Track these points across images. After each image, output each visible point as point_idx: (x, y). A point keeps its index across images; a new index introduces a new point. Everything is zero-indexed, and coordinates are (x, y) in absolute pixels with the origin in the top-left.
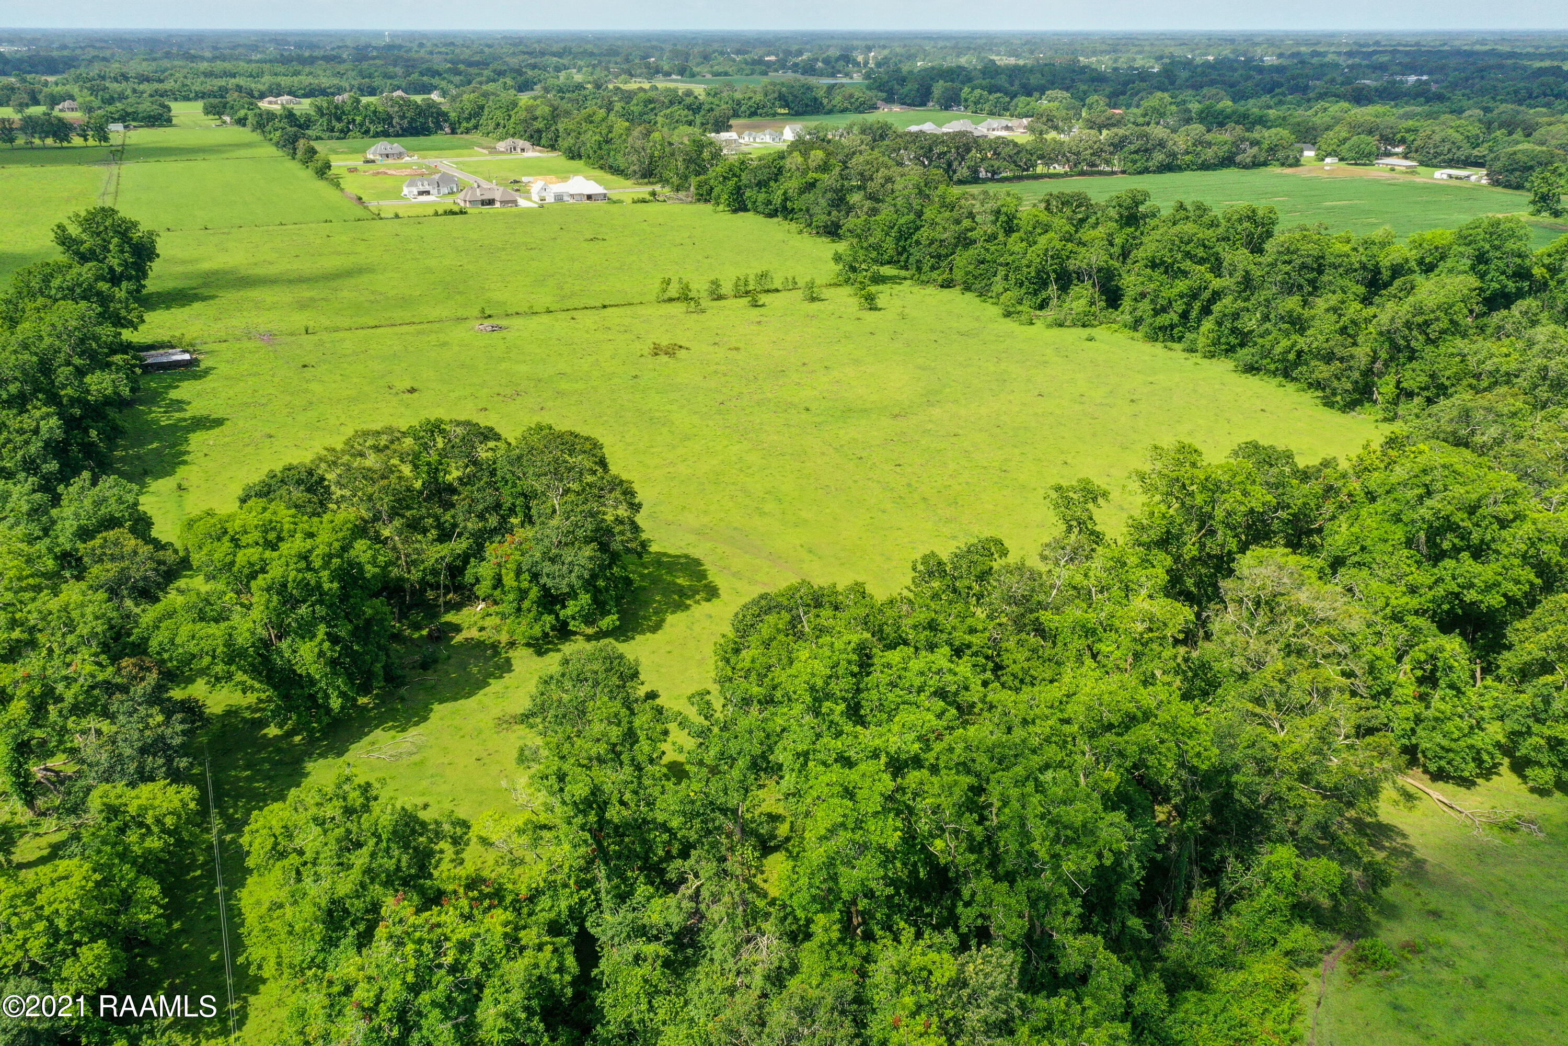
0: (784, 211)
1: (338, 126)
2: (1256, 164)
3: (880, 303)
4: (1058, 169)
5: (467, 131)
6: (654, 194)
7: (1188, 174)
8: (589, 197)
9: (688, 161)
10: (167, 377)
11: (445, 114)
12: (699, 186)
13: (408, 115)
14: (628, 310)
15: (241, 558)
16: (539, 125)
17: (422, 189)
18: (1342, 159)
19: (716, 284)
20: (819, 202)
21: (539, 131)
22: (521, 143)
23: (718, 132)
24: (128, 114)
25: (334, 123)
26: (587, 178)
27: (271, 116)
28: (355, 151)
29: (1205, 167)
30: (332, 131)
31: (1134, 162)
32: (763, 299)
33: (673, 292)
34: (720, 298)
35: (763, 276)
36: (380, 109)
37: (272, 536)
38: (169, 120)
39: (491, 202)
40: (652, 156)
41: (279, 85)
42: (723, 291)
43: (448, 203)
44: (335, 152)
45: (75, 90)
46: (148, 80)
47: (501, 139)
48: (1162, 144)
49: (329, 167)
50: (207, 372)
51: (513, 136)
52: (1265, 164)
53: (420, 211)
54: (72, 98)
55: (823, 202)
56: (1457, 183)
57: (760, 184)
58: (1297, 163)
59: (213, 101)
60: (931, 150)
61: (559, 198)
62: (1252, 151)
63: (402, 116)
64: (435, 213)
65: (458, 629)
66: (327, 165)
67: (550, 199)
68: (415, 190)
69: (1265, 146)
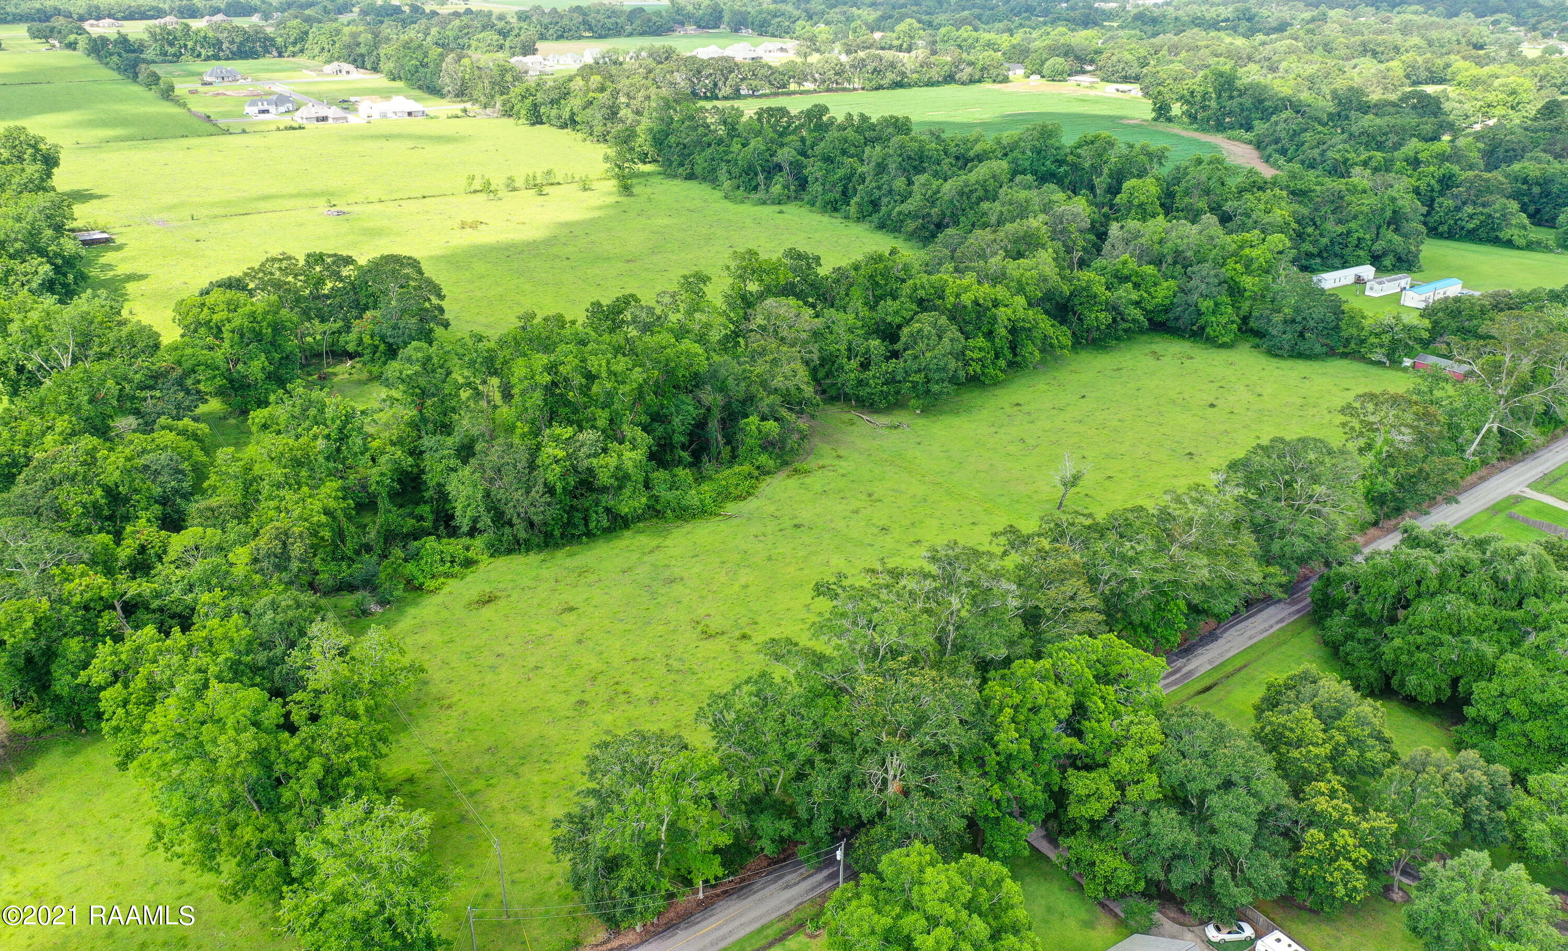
0: (571, 123)
1: (171, 50)
2: (972, 81)
3: (635, 191)
4: (809, 86)
5: (294, 55)
6: (465, 111)
7: (915, 89)
8: (410, 114)
9: (493, 84)
10: (96, 249)
11: (272, 40)
12: (504, 105)
13: (237, 40)
14: (443, 199)
15: (216, 318)
16: (363, 50)
17: (261, 107)
18: (1043, 77)
19: (511, 179)
20: (596, 116)
21: (362, 56)
22: (346, 66)
23: (525, 55)
25: (167, 48)
26: (408, 97)
27: (102, 41)
28: (191, 74)
29: (930, 84)
30: (166, 55)
31: (870, 80)
32: (546, 190)
33: (477, 185)
34: (514, 189)
35: (549, 173)
36: (210, 34)
39: (325, 119)
40: (463, 79)
41: (97, 8)
42: (517, 185)
43: (287, 121)
44: (175, 75)
47: (329, 62)
48: (892, 65)
49: (173, 90)
50: (122, 245)
51: (338, 59)
52: (979, 81)
53: (264, 128)
55: (599, 116)
56: (1120, 95)
57: (552, 102)
58: (1006, 80)
59: (37, 25)
60: (699, 72)
61: (384, 116)
62: (969, 70)
63: (232, 42)
64: (278, 129)
65: (335, 375)
66: (171, 88)
67: (376, 116)
68: (255, 109)
69: (979, 66)
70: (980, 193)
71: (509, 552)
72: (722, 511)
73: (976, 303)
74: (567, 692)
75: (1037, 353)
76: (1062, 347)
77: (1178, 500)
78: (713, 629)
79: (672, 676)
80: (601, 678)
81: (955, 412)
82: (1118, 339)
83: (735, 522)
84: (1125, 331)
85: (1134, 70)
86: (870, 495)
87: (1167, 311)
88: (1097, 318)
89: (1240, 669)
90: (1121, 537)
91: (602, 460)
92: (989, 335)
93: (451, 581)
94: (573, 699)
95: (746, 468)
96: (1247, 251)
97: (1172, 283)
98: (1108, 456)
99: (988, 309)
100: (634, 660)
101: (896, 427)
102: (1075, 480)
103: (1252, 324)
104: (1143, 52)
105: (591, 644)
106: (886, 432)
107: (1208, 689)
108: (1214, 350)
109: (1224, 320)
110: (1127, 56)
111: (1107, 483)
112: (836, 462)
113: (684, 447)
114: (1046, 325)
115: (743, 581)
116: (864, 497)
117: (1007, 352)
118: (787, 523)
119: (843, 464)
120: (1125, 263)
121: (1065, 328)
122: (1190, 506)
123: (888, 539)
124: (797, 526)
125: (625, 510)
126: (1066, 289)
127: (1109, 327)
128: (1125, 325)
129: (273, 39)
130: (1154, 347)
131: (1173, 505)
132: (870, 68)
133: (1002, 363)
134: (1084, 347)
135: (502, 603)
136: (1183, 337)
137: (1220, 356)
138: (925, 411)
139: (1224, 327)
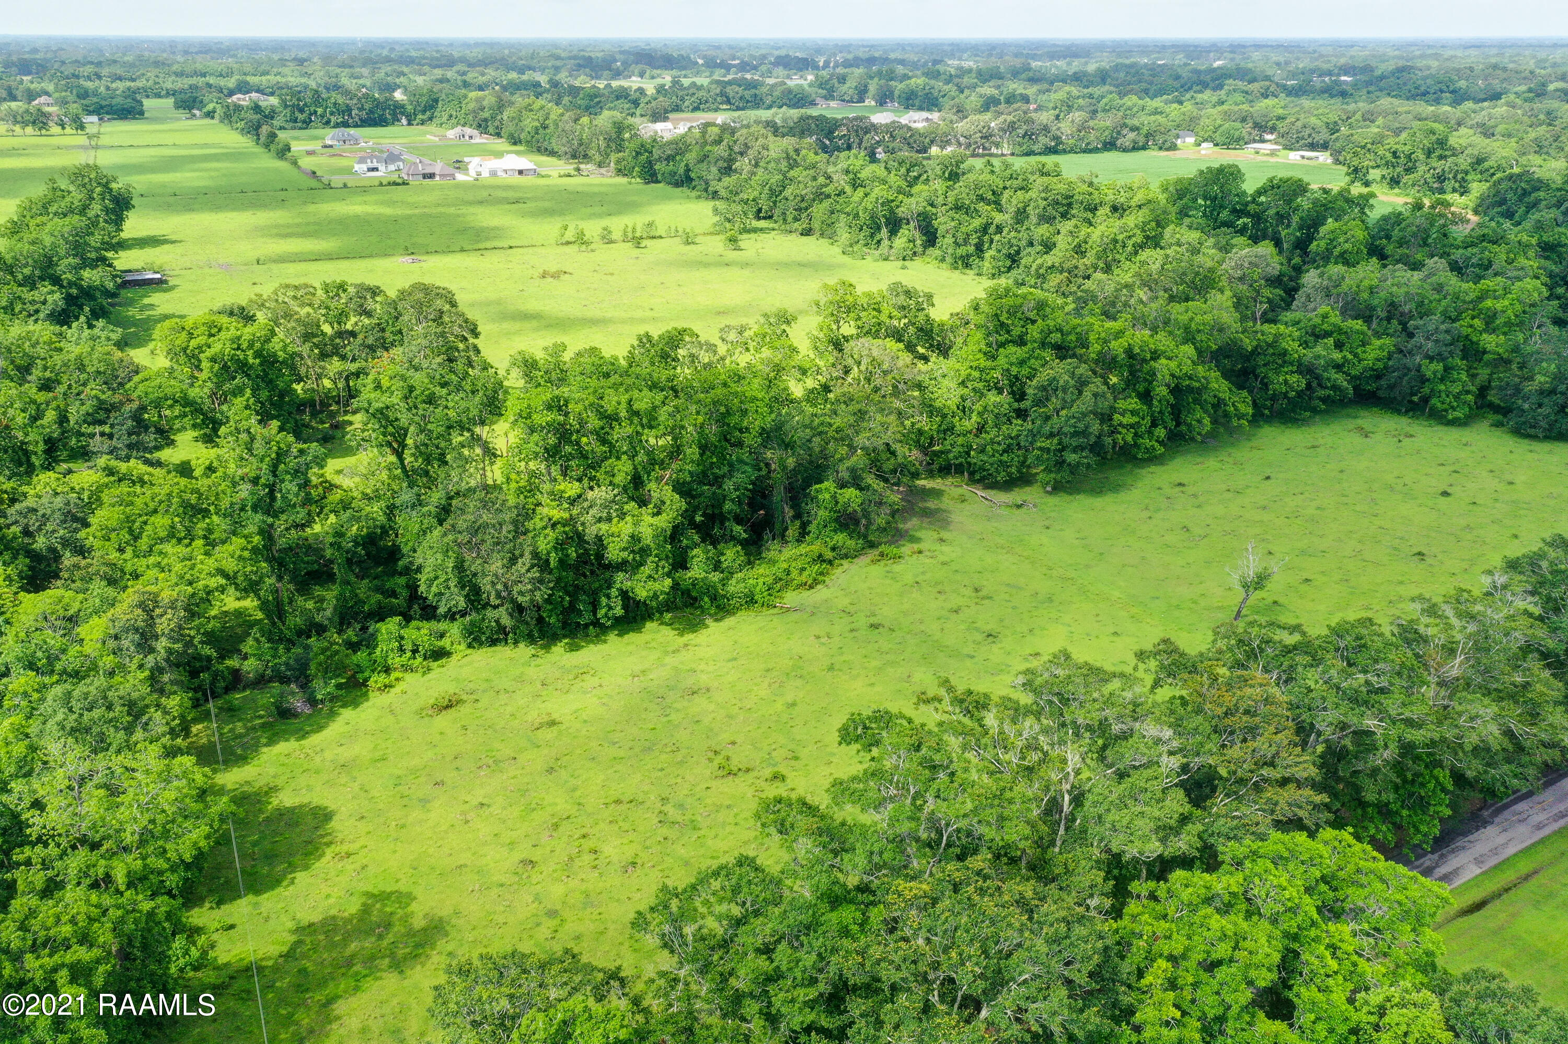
0: (686, 180)
1: (301, 117)
2: (1135, 148)
3: (743, 245)
5: (423, 123)
6: (578, 169)
7: (1071, 155)
8: (521, 172)
9: (609, 140)
10: (140, 291)
12: (618, 162)
13: (367, 106)
14: (530, 250)
15: (193, 343)
16: (486, 114)
17: (370, 165)
18: (1216, 145)
19: (609, 232)
21: (486, 120)
22: (470, 131)
23: (654, 122)
24: (102, 107)
25: (297, 114)
26: (523, 158)
27: (238, 108)
28: (316, 138)
29: (1088, 150)
30: (295, 121)
31: (1020, 145)
32: (644, 243)
33: (572, 237)
34: (611, 242)
35: (651, 227)
36: (340, 102)
37: (214, 331)
38: (142, 113)
39: (431, 176)
40: (580, 138)
41: (247, 83)
42: (614, 236)
43: (393, 176)
44: (297, 139)
45: (51, 88)
46: (120, 79)
47: (454, 127)
48: (1046, 129)
49: (289, 150)
50: (173, 288)
51: (463, 125)
52: (1144, 148)
53: (368, 183)
54: (47, 94)
56: (1306, 162)
57: (668, 159)
58: (1174, 147)
59: (183, 97)
61: (493, 173)
62: (1132, 135)
63: (361, 109)
64: (381, 184)
65: (351, 423)
66: (288, 148)
67: (485, 174)
68: (364, 167)
69: (1144, 131)
70: (1139, 239)
71: (493, 642)
72: (777, 602)
73: (1129, 353)
74: (512, 845)
75: (1207, 421)
76: (1240, 417)
77: (1432, 610)
78: (734, 764)
79: (664, 831)
80: (565, 827)
81: (1097, 491)
82: (1315, 411)
83: (794, 616)
84: (1324, 400)
85: (1324, 136)
86: (977, 590)
87: (1378, 377)
88: (1286, 381)
89: (1527, 877)
90: (1350, 665)
91: (616, 526)
92: (1146, 396)
93: (409, 677)
94: (517, 856)
95: (816, 548)
96: (1489, 303)
97: (1387, 341)
98: (1303, 552)
99: (1144, 361)
100: (618, 802)
101: (1019, 507)
102: (1260, 581)
103: (1493, 397)
104: (1333, 117)
105: (563, 773)
106: (1004, 511)
107: (1478, 906)
108: (1440, 428)
109: (1456, 388)
110: (1313, 120)
111: (1304, 588)
112: (937, 546)
113: (739, 520)
114: (1219, 385)
115: (789, 698)
116: (969, 592)
117: (1168, 418)
118: (862, 621)
119: (945, 548)
120: (1325, 316)
121: (1245, 393)
122: (1454, 621)
123: (995, 648)
124: (874, 626)
125: (642, 593)
126: (1248, 344)
127: (1300, 394)
128: (1322, 393)
129: (403, 106)
130: (1359, 422)
131: (1425, 620)
132: (1021, 132)
133: (1161, 432)
134: (1269, 420)
135: (464, 710)
136: (1399, 412)
137: (1453, 435)
138: (1057, 488)
139: (1457, 397)
